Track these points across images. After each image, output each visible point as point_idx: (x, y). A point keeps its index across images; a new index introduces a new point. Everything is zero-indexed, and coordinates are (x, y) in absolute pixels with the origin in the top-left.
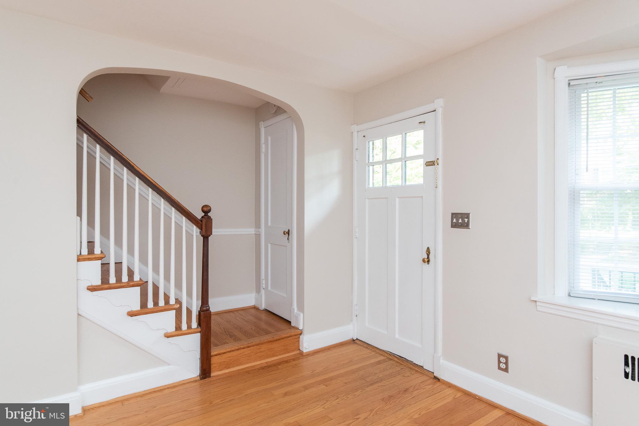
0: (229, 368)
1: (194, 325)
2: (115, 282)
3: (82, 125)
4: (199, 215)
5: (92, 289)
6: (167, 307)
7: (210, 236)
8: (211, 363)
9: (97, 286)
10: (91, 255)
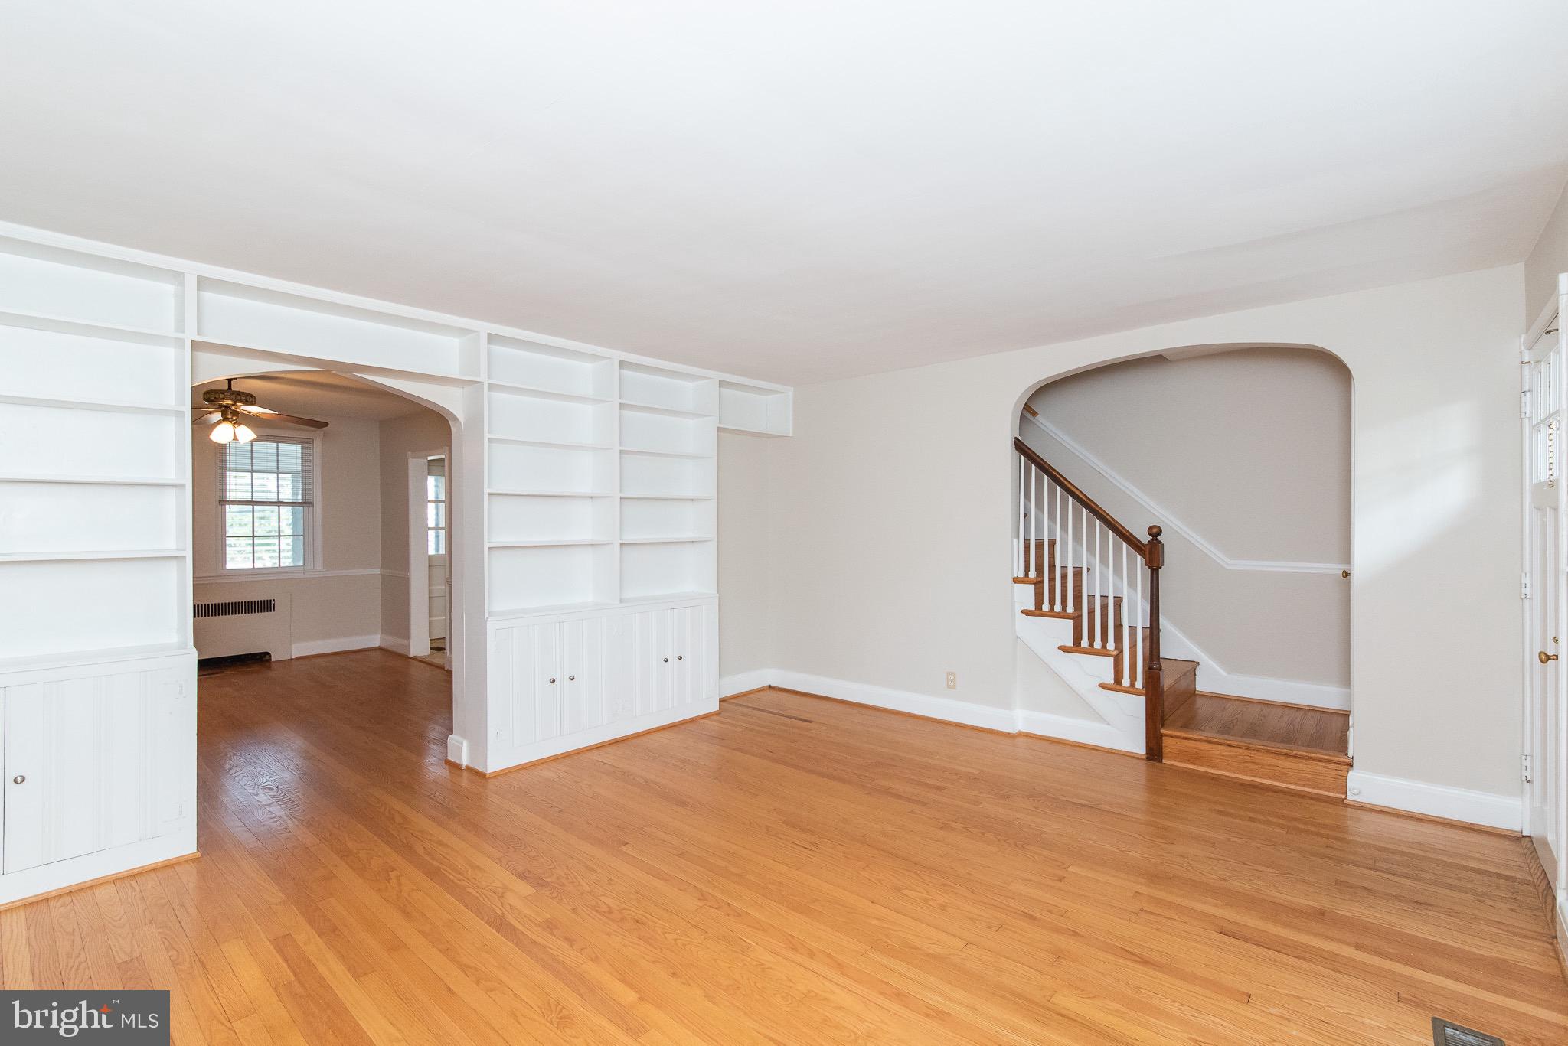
0: (1195, 764)
1: (1139, 684)
2: (1047, 610)
3: (1020, 447)
4: (1145, 539)
5: (1026, 613)
6: (1104, 651)
7: (1160, 568)
8: (1164, 745)
9: (1030, 611)
10: (1025, 580)
